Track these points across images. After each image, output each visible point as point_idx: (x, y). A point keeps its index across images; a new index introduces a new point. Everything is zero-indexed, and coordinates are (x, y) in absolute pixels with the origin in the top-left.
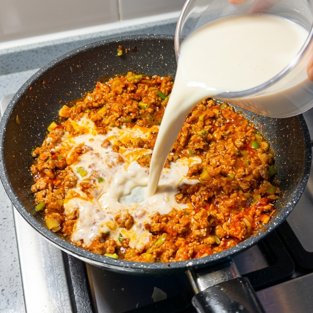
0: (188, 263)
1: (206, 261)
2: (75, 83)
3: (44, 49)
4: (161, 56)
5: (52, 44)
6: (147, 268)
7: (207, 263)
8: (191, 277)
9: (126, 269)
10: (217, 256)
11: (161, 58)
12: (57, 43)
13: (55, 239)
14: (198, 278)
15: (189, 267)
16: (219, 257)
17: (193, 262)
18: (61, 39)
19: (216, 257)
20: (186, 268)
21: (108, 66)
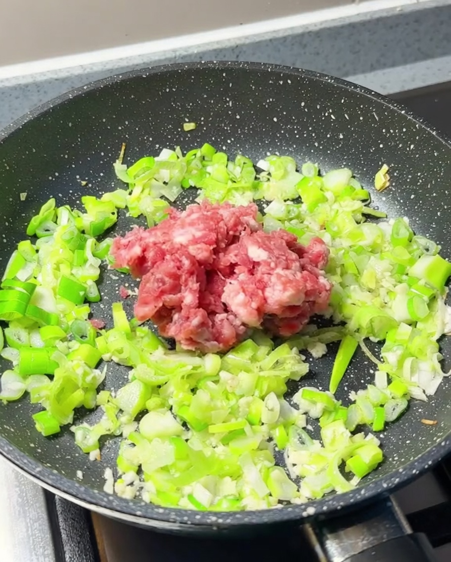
0: (305, 510)
1: (342, 503)
2: (64, 156)
4: (228, 102)
6: (225, 522)
7: (343, 508)
8: (313, 538)
10: (363, 492)
11: (229, 105)
13: (38, 469)
14: (327, 539)
15: (309, 517)
16: (367, 495)
17: (315, 507)
19: (360, 494)
20: (303, 520)
21: (127, 123)
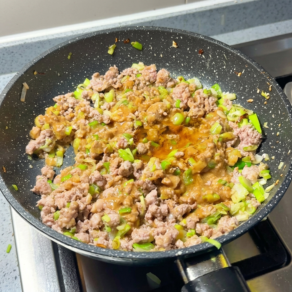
0: (177, 252)
1: (196, 250)
2: (66, 72)
3: (38, 43)
4: (150, 47)
5: (46, 39)
6: (136, 257)
7: (196, 252)
8: (181, 267)
9: (114, 258)
10: (207, 244)
11: (151, 49)
12: (50, 38)
14: (188, 267)
15: (179, 256)
16: (209, 246)
17: (182, 251)
18: (55, 34)
19: (205, 246)
20: (176, 258)
21: (98, 57)
